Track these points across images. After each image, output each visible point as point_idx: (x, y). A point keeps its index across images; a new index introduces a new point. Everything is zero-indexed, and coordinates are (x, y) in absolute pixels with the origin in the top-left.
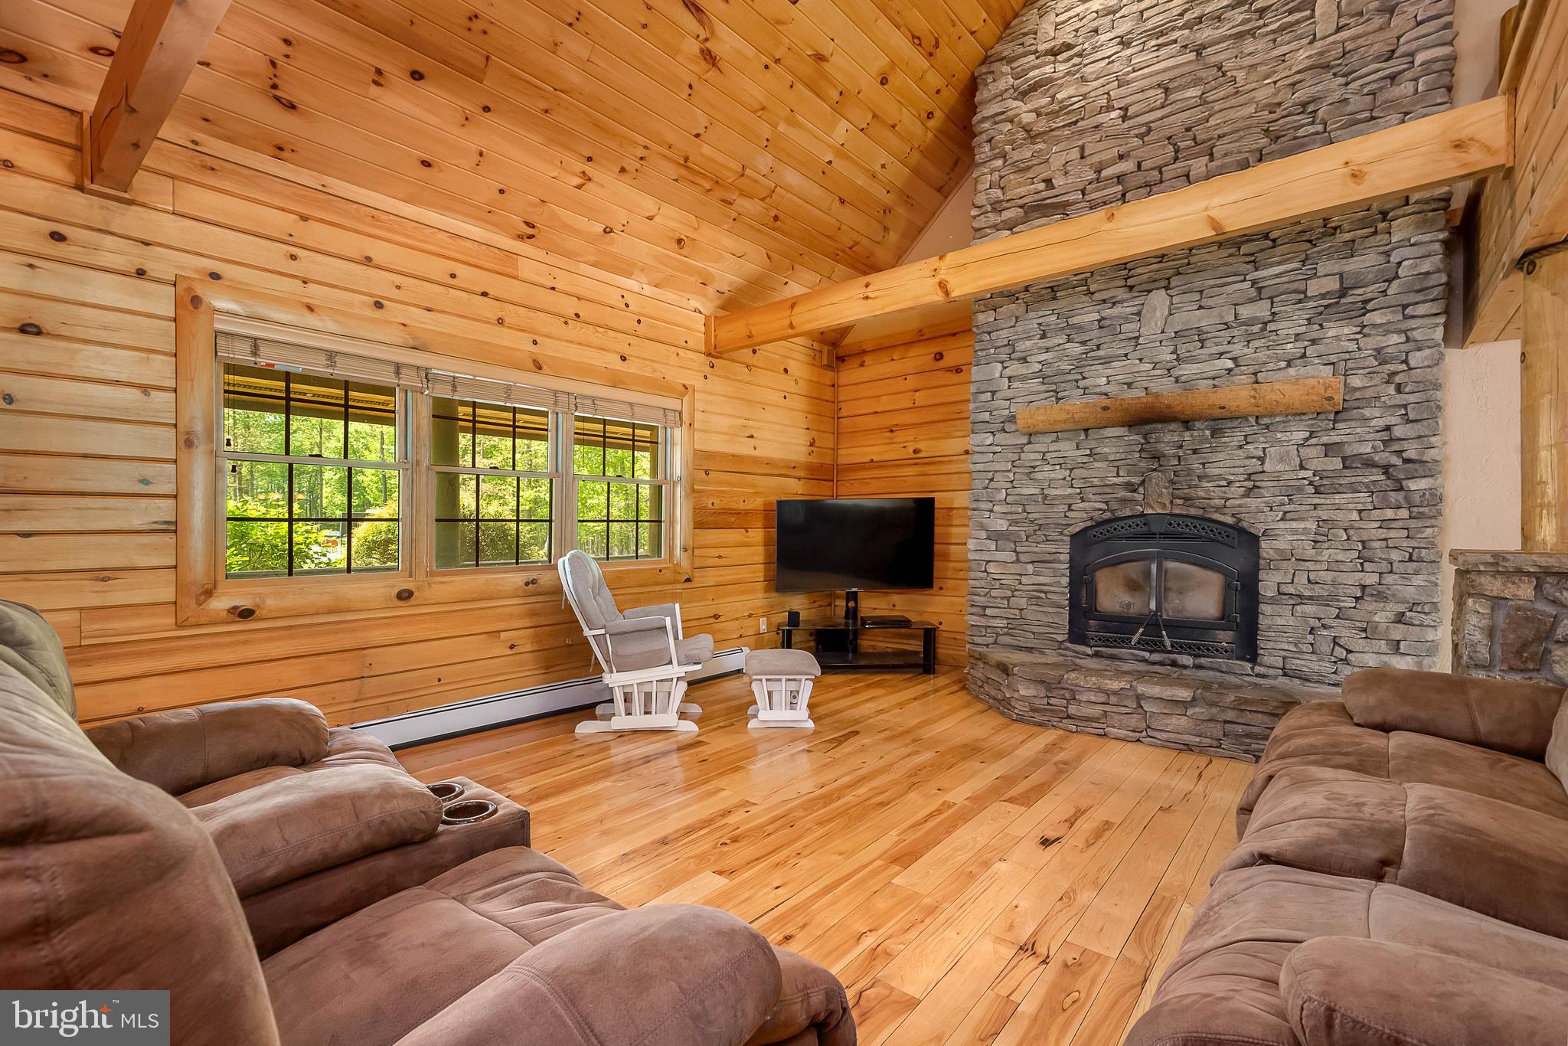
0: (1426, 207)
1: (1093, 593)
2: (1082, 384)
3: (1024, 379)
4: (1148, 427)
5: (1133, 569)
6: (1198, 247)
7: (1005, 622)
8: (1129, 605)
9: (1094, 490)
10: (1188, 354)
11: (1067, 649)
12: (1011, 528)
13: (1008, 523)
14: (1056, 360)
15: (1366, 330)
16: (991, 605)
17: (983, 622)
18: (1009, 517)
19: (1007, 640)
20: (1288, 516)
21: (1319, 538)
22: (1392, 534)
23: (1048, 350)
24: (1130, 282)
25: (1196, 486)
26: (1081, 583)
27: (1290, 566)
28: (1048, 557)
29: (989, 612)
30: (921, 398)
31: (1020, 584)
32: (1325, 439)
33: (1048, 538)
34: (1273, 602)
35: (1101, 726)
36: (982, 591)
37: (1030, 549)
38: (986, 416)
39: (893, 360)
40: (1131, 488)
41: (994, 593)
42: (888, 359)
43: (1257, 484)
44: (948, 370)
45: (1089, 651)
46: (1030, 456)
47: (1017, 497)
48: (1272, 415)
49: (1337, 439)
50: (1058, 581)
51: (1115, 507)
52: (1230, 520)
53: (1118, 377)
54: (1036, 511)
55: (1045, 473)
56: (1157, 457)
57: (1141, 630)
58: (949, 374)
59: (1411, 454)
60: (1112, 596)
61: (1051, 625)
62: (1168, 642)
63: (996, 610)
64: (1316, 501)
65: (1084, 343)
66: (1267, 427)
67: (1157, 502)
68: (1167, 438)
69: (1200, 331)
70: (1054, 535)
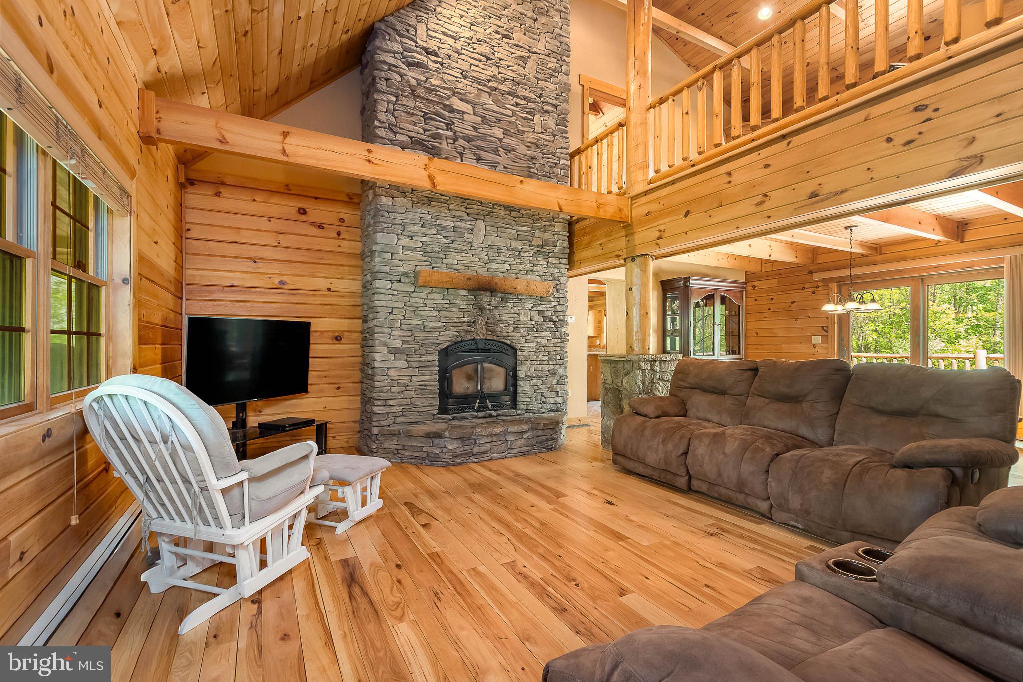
0: (564, 221)
1: (450, 385)
2: (445, 261)
3: (413, 249)
4: (478, 292)
5: (469, 369)
6: (498, 205)
7: (401, 408)
8: (467, 388)
9: (452, 324)
10: (493, 258)
11: (439, 418)
12: (404, 346)
13: (401, 343)
14: (431, 243)
15: (549, 264)
16: (392, 398)
17: (387, 410)
18: (403, 339)
19: (402, 419)
20: (528, 341)
21: (537, 351)
22: (557, 349)
23: (426, 235)
24: (468, 211)
25: (497, 325)
26: (445, 378)
27: (528, 363)
28: (428, 364)
29: (391, 403)
30: (284, 240)
31: (411, 382)
32: (539, 308)
33: (427, 352)
34: (524, 380)
35: (488, 455)
36: (385, 389)
37: (417, 359)
38: (387, 269)
39: (254, 200)
40: (470, 324)
41: (393, 390)
42: (249, 198)
43: (519, 326)
44: (313, 224)
45: (450, 417)
46: (416, 300)
47: (408, 326)
48: (522, 295)
49: (541, 309)
50: (431, 378)
51: (462, 334)
52: (508, 342)
53: (463, 262)
54: (420, 336)
55: (426, 312)
56: (481, 308)
57: (478, 401)
58: (312, 228)
59: (562, 317)
60: (460, 386)
61: (429, 405)
62: (489, 405)
63: (395, 401)
64: (537, 335)
65: (445, 237)
66: (521, 299)
67: (480, 333)
68: (485, 299)
69: (499, 248)
70: (431, 351)
